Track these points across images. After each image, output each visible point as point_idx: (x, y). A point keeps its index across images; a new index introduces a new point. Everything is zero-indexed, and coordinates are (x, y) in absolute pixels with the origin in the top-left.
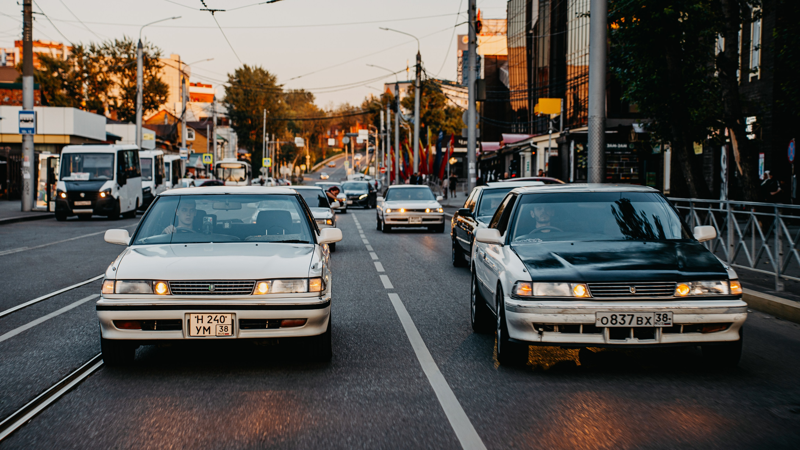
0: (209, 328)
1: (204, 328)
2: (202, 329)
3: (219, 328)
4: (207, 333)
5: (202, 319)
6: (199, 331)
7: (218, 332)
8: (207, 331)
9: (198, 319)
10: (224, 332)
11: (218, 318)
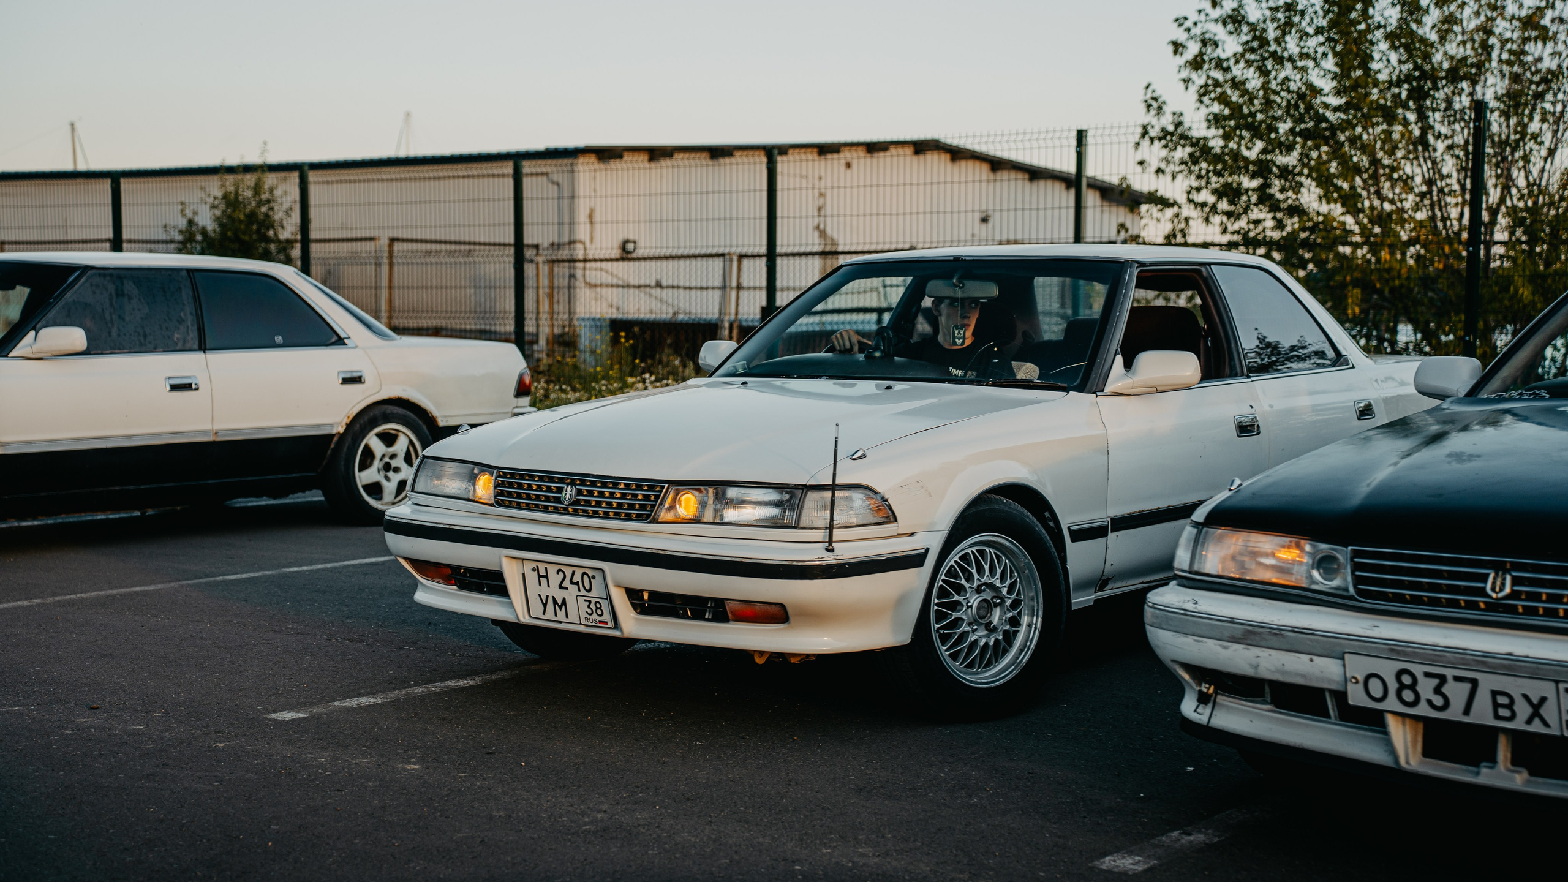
0: (564, 601)
1: (555, 602)
2: (550, 602)
3: (584, 606)
4: (561, 615)
5: (546, 577)
6: (545, 605)
7: (584, 615)
8: (560, 608)
9: (540, 576)
10: (595, 616)
11: (577, 578)
